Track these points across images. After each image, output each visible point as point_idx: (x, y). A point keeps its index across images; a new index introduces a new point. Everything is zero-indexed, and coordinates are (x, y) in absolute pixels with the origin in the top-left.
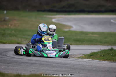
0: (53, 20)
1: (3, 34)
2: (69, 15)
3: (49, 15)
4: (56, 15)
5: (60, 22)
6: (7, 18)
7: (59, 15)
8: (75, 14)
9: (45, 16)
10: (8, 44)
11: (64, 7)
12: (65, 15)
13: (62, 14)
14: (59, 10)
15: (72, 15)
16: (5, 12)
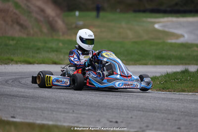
0: (157, 26)
1: (38, 49)
2: (183, 17)
3: (150, 17)
4: (163, 17)
5: (167, 30)
6: (81, 23)
7: (168, 17)
8: (194, 16)
9: (145, 19)
10: (37, 64)
11: (176, 4)
12: (178, 17)
13: (172, 16)
14: (168, 9)
15: (190, 16)
16: (77, 13)
